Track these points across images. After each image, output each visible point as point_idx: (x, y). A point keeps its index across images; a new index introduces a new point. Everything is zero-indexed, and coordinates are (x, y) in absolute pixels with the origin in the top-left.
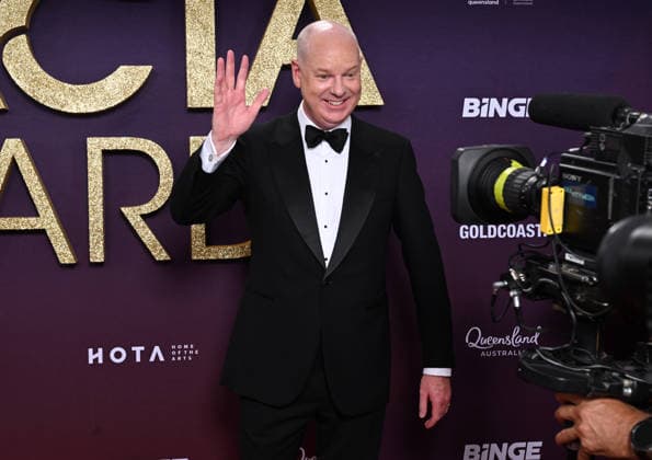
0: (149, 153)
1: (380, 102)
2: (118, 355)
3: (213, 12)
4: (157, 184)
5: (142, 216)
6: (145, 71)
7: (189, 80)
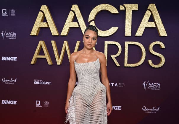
0: (117, 45)
1: (166, 35)
3: (131, 16)
4: (118, 51)
5: (115, 57)
6: (117, 28)
7: (126, 30)
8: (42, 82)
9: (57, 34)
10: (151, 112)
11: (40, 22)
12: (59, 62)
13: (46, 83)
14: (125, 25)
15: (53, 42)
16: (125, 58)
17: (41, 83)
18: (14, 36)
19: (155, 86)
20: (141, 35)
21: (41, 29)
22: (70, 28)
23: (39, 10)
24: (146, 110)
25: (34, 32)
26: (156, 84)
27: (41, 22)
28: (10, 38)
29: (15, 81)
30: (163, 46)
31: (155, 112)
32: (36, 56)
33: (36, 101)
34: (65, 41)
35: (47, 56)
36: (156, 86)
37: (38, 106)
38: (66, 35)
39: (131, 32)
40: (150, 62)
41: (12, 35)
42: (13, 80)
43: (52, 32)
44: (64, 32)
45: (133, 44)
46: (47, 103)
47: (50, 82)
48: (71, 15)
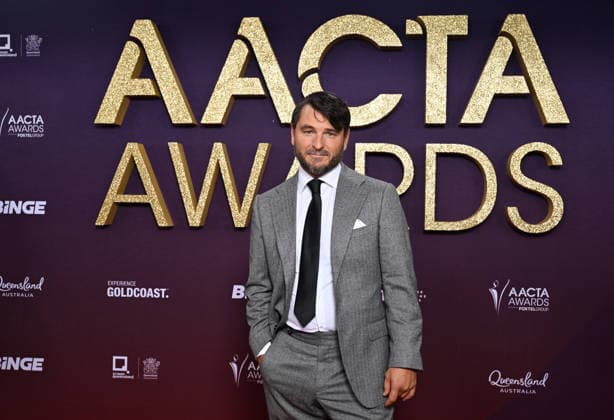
0: (397, 155)
1: (567, 121)
3: (446, 57)
4: (402, 176)
6: (396, 98)
7: (427, 104)
8: (133, 288)
9: (190, 120)
10: (519, 391)
11: (129, 76)
12: (195, 217)
13: (149, 293)
14: (425, 88)
15: (175, 148)
16: (427, 201)
17: (132, 293)
18: (36, 128)
19: (530, 299)
20: (481, 121)
21: (132, 101)
22: (236, 98)
23: (127, 37)
24: (502, 382)
25: (108, 112)
26: (536, 292)
28: (23, 135)
29: (39, 286)
30: (556, 158)
31: (534, 392)
32: (114, 195)
33: (115, 358)
34: (215, 144)
35: (152, 196)
36: (536, 297)
37: (121, 376)
38: (219, 121)
39: (444, 110)
40: (513, 213)
41: (28, 125)
42: (31, 282)
43: (169, 111)
44: (215, 113)
45: (451, 151)
46: (151, 364)
47: (163, 290)
48: (237, 55)
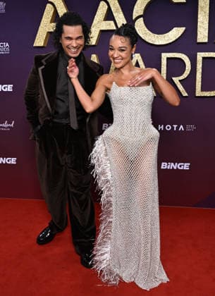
0: (183, 58)
2: (168, 128)
3: (208, 7)
7: (198, 32)
11: (49, 22)
14: (197, 24)
16: (197, 82)
18: (6, 49)
21: (51, 34)
23: (47, 1)
25: (40, 40)
27: (51, 22)
29: (12, 125)
34: (93, 55)
38: (94, 44)
39: (207, 35)
41: (2, 48)
42: (8, 123)
45: (210, 56)
